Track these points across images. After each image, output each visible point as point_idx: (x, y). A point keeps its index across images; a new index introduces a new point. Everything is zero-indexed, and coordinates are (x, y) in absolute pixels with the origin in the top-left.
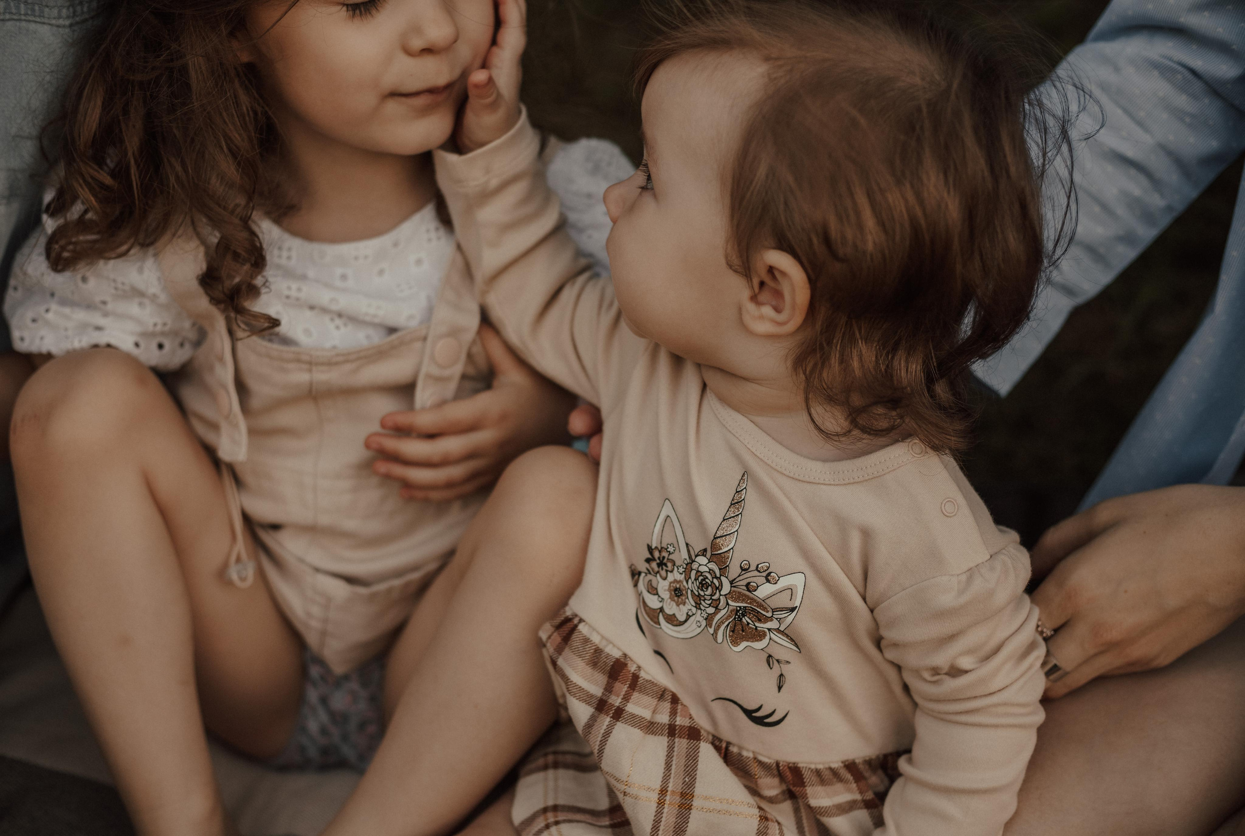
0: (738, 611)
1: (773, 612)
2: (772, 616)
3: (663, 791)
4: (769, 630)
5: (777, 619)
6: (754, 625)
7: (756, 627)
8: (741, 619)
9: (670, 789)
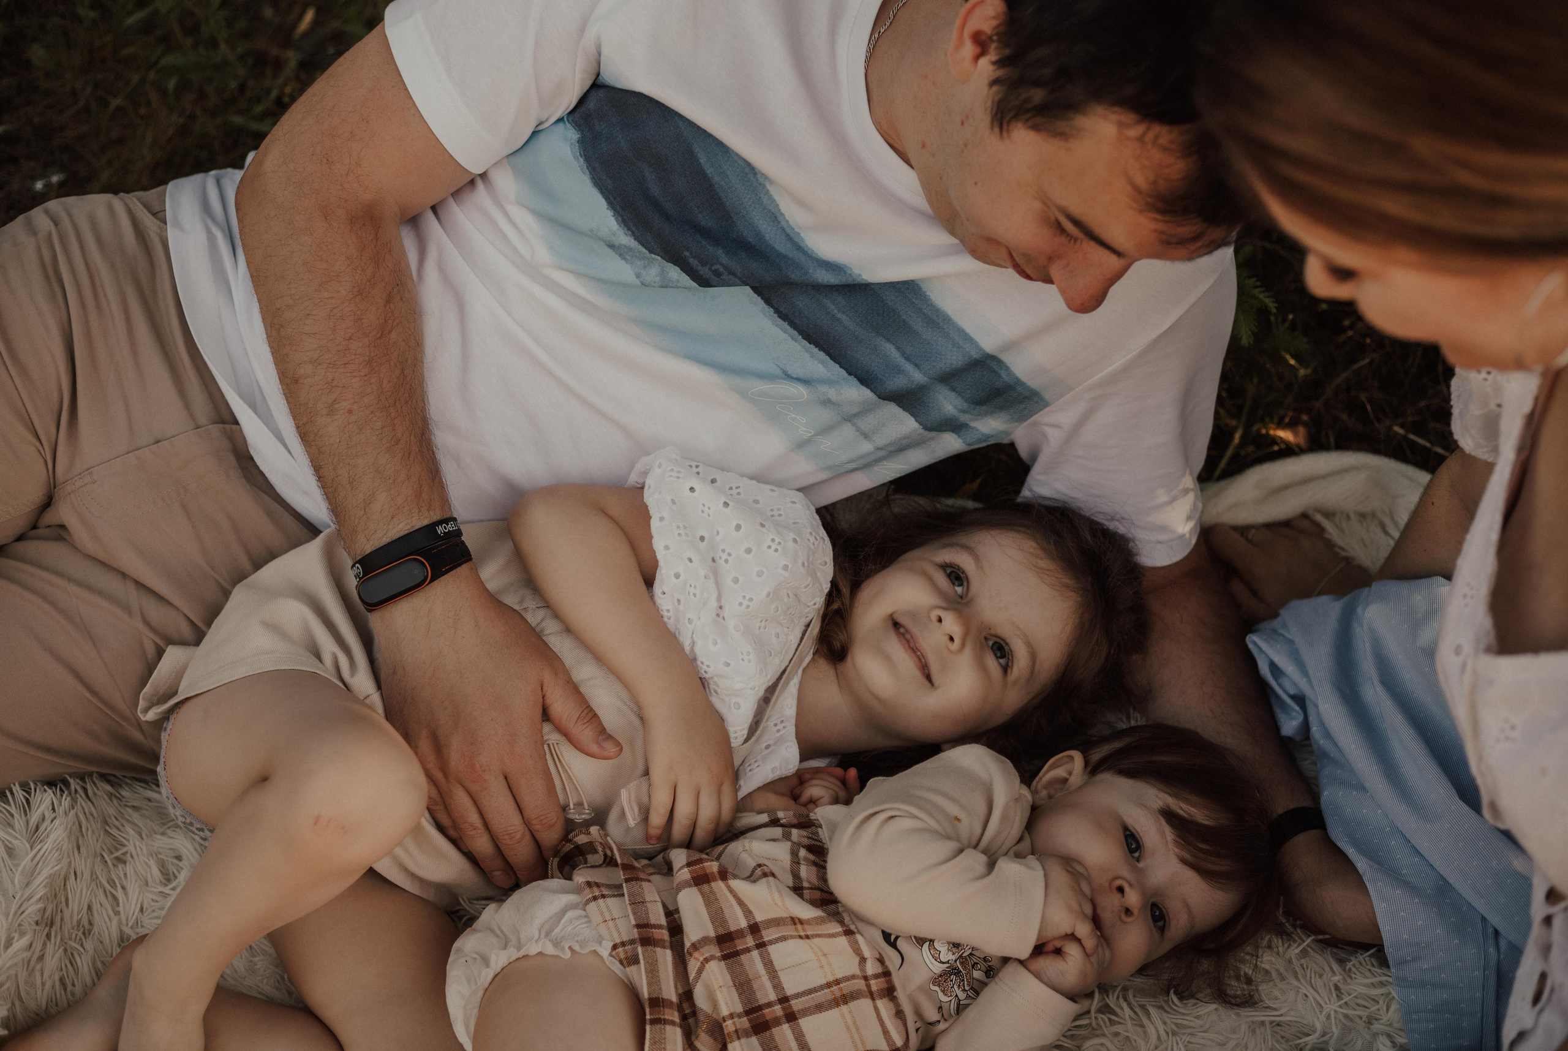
0: (955, 969)
1: (971, 989)
2: (967, 991)
3: (837, 982)
4: (957, 996)
5: (967, 994)
6: (953, 985)
7: (953, 987)
8: (952, 975)
9: (841, 985)
